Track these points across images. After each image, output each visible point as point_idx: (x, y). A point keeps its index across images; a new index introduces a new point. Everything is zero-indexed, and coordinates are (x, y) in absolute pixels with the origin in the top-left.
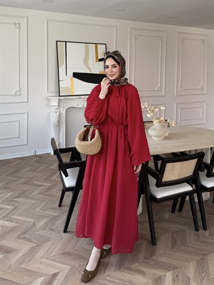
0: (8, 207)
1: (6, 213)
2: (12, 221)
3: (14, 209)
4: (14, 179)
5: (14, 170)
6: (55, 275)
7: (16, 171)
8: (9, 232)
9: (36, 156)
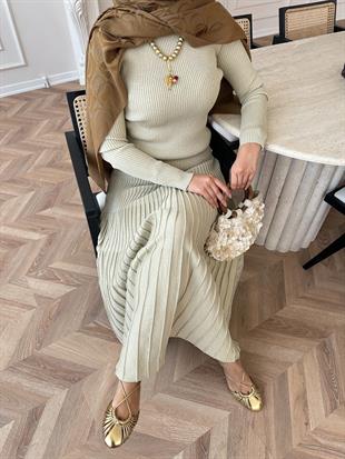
0: (36, 236)
1: (35, 254)
2: (56, 279)
3: (49, 242)
4: (26, 153)
5: (18, 128)
6: (203, 445)
7: (23, 132)
8: (58, 313)
9: (52, 89)
